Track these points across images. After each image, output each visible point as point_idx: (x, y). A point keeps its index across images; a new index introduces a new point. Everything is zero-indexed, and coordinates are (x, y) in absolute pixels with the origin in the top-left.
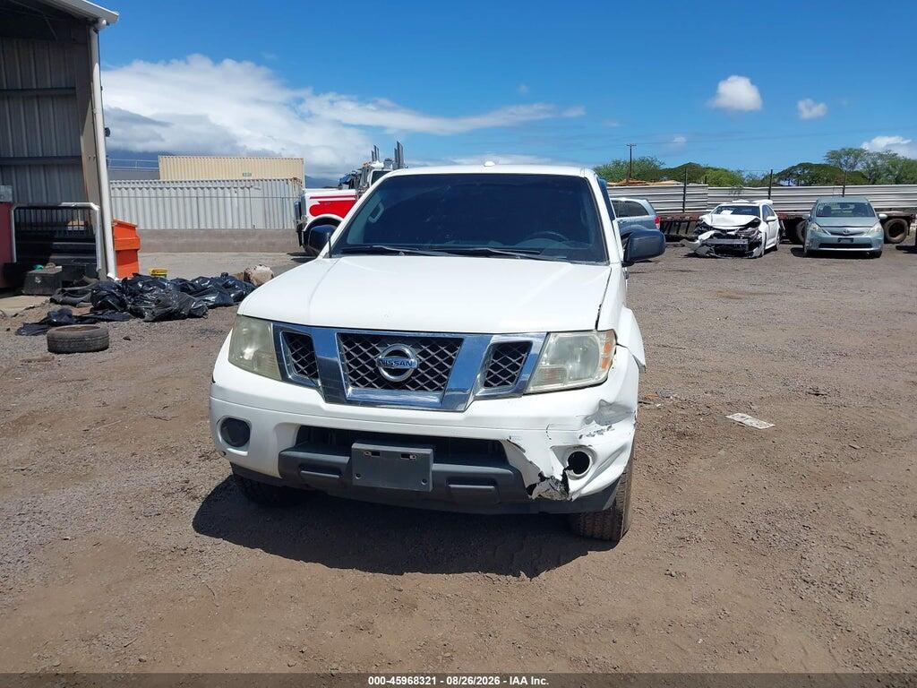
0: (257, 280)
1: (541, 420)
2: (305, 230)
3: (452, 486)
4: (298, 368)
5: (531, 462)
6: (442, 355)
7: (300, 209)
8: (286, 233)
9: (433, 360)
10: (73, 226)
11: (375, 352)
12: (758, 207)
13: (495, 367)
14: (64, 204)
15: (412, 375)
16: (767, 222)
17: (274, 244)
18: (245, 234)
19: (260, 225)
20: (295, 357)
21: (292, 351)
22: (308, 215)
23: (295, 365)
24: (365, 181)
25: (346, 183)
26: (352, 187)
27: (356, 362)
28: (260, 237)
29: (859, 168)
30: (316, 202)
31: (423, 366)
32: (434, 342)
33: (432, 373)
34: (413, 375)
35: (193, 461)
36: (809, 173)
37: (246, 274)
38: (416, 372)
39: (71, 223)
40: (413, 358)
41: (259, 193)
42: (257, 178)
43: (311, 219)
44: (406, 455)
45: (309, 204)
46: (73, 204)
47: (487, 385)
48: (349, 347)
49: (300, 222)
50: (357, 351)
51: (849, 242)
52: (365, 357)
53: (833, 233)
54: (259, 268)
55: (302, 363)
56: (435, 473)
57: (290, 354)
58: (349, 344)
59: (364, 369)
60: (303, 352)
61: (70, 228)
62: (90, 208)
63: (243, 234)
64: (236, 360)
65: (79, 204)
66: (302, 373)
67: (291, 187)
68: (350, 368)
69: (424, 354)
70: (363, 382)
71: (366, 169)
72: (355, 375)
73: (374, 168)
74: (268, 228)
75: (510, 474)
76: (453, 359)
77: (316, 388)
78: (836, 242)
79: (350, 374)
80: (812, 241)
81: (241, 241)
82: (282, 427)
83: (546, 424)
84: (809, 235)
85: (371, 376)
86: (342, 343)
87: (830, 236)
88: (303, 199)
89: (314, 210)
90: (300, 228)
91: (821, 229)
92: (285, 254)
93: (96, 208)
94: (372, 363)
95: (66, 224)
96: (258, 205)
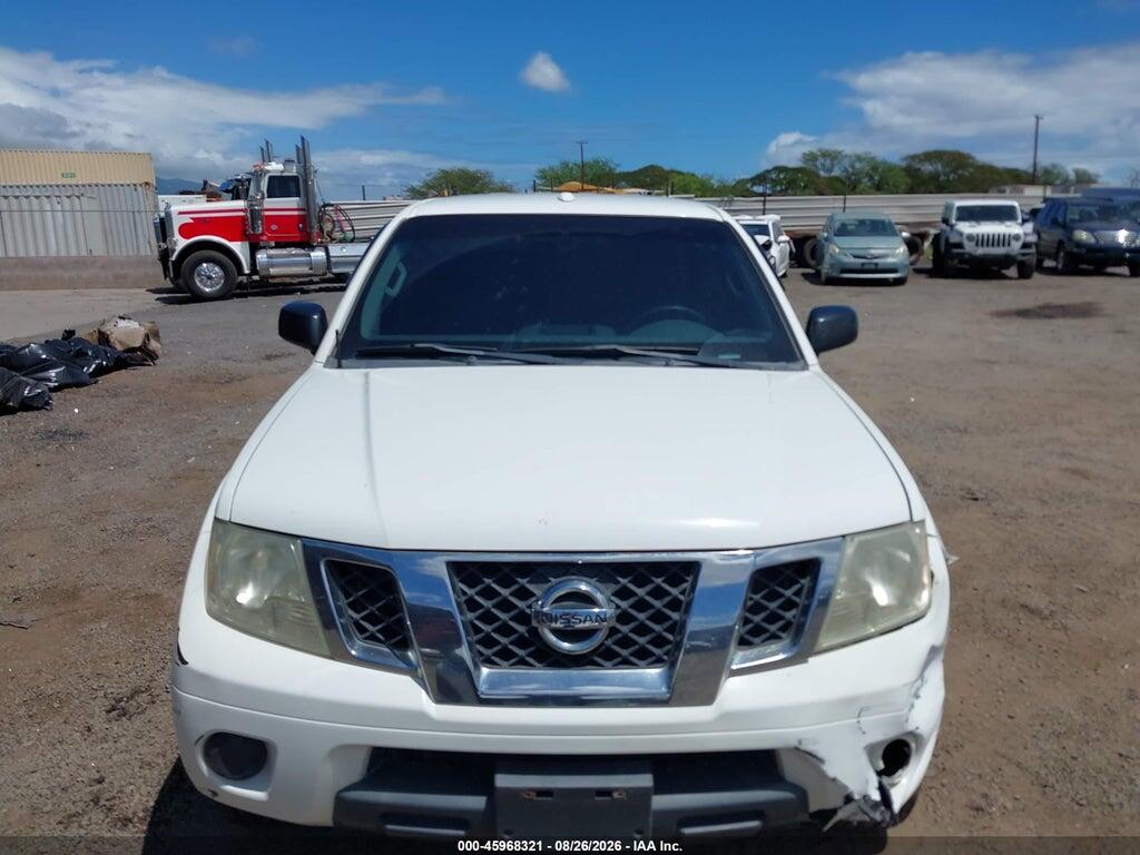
0: (120, 343)
1: (849, 702)
2: (174, 258)
3: (687, 830)
4: (362, 630)
5: (834, 780)
6: (658, 593)
7: (163, 228)
8: (142, 262)
9: (642, 605)
11: (524, 594)
12: (766, 226)
13: (756, 608)
15: (606, 639)
16: (779, 243)
17: (125, 277)
18: (80, 263)
19: (99, 250)
20: (354, 606)
21: (347, 596)
22: (177, 236)
23: (357, 624)
24: (258, 189)
25: (227, 191)
26: (236, 197)
27: (488, 617)
28: (103, 267)
29: (837, 172)
30: (187, 219)
31: (623, 617)
33: (642, 630)
34: (609, 636)
35: (99, 723)
36: (785, 178)
37: (100, 332)
38: (613, 631)
40: (605, 607)
41: (94, 205)
42: (89, 182)
43: (181, 243)
44: (604, 792)
45: (177, 222)
47: (744, 644)
48: (471, 586)
49: (164, 246)
50: (488, 593)
51: (873, 267)
52: (505, 605)
53: (855, 257)
54: (122, 324)
55: (370, 619)
56: (660, 813)
57: (343, 602)
58: (473, 583)
59: (505, 630)
60: (371, 598)
63: (77, 262)
64: (224, 610)
66: (372, 638)
67: (141, 194)
68: (477, 630)
69: (623, 593)
70: (506, 655)
71: (258, 174)
72: (488, 642)
73: (269, 171)
74: (111, 253)
76: (680, 602)
77: (410, 669)
78: (860, 267)
79: (478, 642)
80: (832, 266)
81: (74, 274)
82: (343, 751)
83: (858, 708)
84: (827, 258)
85: (521, 642)
86: (456, 580)
87: (852, 260)
88: (168, 215)
89: (186, 231)
90: (164, 255)
91: (841, 250)
92: (143, 290)
94: (523, 618)
96: (94, 221)
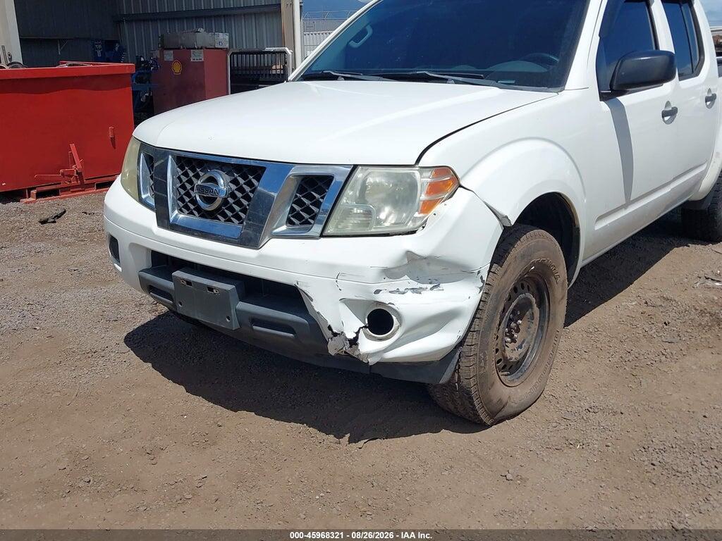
1: (332, 267)
3: (255, 327)
6: (250, 184)
9: (241, 189)
10: (276, 69)
11: (197, 177)
13: (299, 202)
14: (267, 49)
27: (183, 187)
31: (233, 195)
32: (245, 170)
33: (239, 203)
34: (223, 204)
38: (225, 202)
39: (274, 67)
44: (211, 289)
46: (272, 49)
47: (289, 222)
48: (181, 170)
50: (186, 174)
52: (190, 181)
56: (239, 312)
57: (149, 175)
58: (182, 168)
61: (274, 72)
62: (285, 53)
65: (276, 49)
68: (179, 193)
69: (235, 182)
70: (187, 208)
72: (181, 199)
75: (306, 325)
79: (178, 199)
82: (135, 247)
83: (338, 273)
85: (192, 202)
86: (176, 166)
93: (289, 52)
95: (270, 68)
